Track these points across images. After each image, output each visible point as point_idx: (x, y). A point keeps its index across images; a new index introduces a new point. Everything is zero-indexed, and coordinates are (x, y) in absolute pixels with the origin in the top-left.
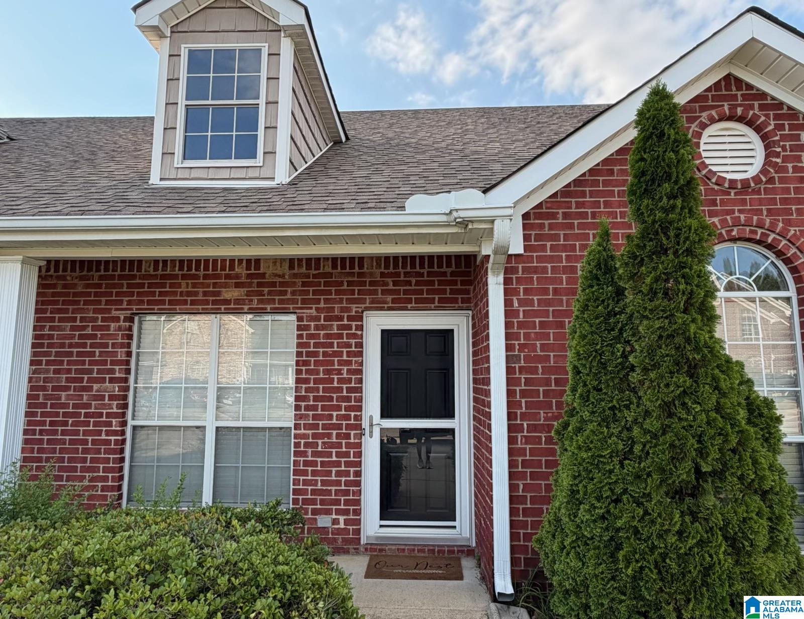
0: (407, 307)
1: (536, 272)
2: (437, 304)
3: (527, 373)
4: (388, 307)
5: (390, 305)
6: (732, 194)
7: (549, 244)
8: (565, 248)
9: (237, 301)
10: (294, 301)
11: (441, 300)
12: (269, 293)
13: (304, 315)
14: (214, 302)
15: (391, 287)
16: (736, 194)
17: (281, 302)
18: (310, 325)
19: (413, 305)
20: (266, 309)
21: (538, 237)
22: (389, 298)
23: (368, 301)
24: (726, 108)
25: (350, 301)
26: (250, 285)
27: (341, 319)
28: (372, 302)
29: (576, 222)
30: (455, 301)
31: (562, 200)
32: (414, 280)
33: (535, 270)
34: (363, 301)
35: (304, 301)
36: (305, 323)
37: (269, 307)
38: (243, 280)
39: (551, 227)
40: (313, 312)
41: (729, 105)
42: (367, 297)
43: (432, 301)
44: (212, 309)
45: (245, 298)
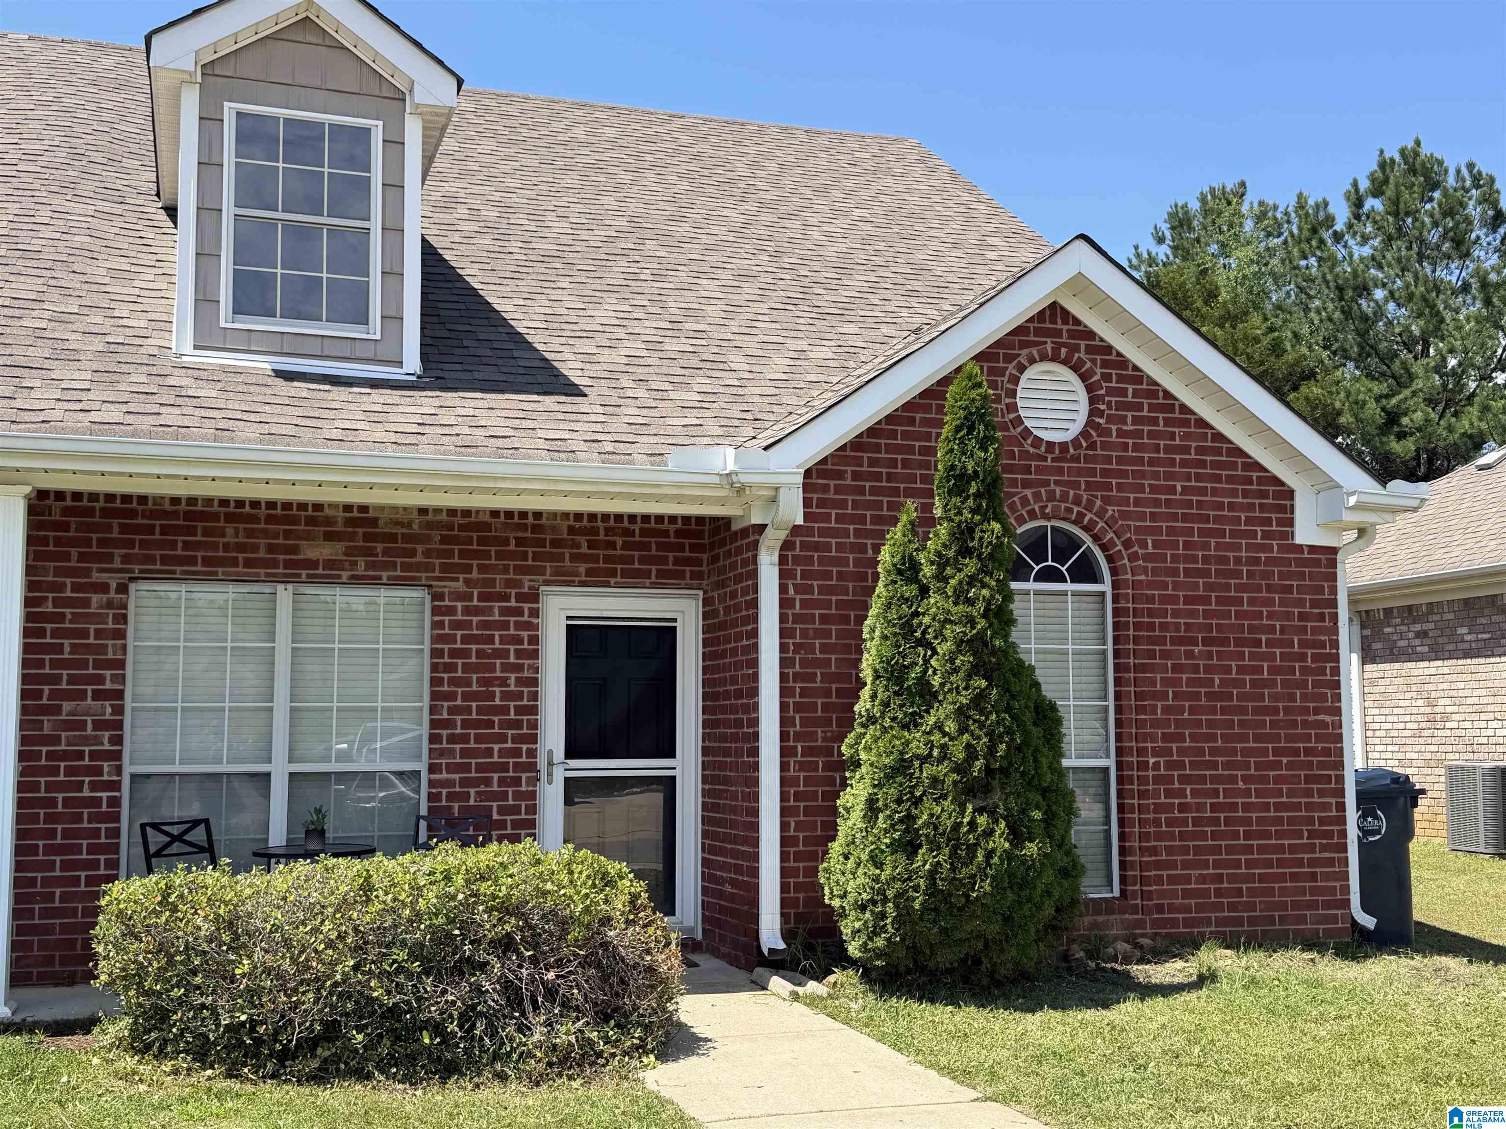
0: (609, 582)
1: (816, 550)
2: (653, 579)
3: (803, 681)
4: (579, 582)
5: (584, 578)
6: (1049, 460)
7: (834, 512)
8: (853, 519)
9: (330, 564)
10: (428, 568)
11: (660, 574)
12: (386, 552)
13: (446, 590)
14: (288, 564)
15: (584, 549)
16: (1053, 460)
17: (406, 567)
18: (455, 607)
19: (619, 579)
20: (380, 578)
21: (821, 503)
22: (582, 568)
23: (548, 572)
24: (1049, 347)
25: (518, 570)
26: (352, 537)
27: (507, 598)
28: (556, 573)
29: (868, 485)
30: (680, 575)
31: (852, 454)
32: (619, 542)
33: (816, 547)
34: (541, 571)
35: (445, 568)
36: (447, 603)
37: (385, 575)
38: (340, 527)
39: (838, 490)
40: (460, 586)
41: (1053, 342)
42: (548, 564)
43: (647, 575)
44: (285, 575)
45: (345, 558)
